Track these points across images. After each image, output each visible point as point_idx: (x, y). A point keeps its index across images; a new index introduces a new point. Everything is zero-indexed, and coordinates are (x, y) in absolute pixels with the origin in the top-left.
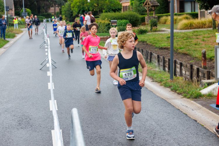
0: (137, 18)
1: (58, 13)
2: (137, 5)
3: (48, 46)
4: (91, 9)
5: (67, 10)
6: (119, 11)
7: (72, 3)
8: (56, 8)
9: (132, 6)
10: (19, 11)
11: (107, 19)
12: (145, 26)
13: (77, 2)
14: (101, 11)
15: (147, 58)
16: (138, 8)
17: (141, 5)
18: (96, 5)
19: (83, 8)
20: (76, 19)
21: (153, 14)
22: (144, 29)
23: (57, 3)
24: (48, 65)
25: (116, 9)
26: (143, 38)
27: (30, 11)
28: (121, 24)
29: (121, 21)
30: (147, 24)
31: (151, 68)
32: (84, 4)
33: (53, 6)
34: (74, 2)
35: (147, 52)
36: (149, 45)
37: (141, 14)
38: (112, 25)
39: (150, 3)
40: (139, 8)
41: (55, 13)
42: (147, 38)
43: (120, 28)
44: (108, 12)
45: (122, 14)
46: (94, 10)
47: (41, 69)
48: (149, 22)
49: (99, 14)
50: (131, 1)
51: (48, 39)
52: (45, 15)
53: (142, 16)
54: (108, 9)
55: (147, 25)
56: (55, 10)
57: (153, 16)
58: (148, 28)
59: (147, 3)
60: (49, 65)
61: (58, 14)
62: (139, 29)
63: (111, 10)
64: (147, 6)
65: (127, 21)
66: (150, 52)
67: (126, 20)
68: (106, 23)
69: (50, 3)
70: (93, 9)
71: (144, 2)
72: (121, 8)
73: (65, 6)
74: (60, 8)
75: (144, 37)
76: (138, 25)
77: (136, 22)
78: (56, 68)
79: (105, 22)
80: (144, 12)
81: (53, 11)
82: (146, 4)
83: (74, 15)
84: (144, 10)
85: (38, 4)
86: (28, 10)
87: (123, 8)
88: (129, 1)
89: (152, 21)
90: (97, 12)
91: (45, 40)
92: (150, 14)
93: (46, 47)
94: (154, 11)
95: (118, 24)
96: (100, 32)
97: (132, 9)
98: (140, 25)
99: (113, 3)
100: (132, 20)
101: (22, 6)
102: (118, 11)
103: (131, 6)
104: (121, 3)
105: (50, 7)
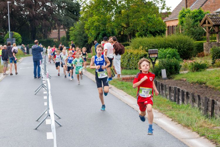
0: (189, 44)
1: (63, 38)
2: (190, 24)
3: (48, 92)
4: (116, 31)
5: (78, 34)
6: (161, 35)
7: (86, 22)
8: (61, 30)
9: (183, 25)
10: (3, 36)
11: (142, 47)
12: (204, 58)
13: (94, 21)
14: (133, 35)
15: (207, 109)
16: (192, 28)
17: (197, 25)
18: (125, 26)
19: (104, 30)
20: (92, 48)
21: (216, 39)
22: (202, 63)
23: (63, 23)
24: (48, 122)
25: (157, 32)
26: (200, 76)
27: (19, 36)
28: (164, 54)
29: (165, 51)
30: (207, 55)
31: (213, 125)
32: (105, 24)
33: (55, 27)
34: (89, 21)
35: (207, 100)
36: (210, 88)
37: (196, 38)
38: (149, 56)
39: (210, 21)
40: (193, 30)
41: (59, 39)
42: (206, 76)
43: (162, 62)
44: (143, 36)
45: (165, 40)
46: (122, 33)
47: (36, 129)
48: (210, 52)
49: (130, 40)
50: (181, 18)
51: (48, 80)
52: (44, 41)
53: (198, 42)
54: (144, 30)
55: (206, 57)
56: (59, 33)
57: (216, 42)
58: (208, 61)
59: (207, 21)
60: (51, 122)
61: (64, 41)
62: (194, 64)
63: (148, 32)
64: (207, 25)
65: (174, 50)
66: (211, 99)
67: (173, 48)
68: (140, 54)
69: (51, 23)
70: (120, 32)
71: (202, 20)
72: (165, 30)
73: (74, 27)
74: (67, 30)
75: (203, 76)
76: (191, 57)
77: (189, 52)
78: (61, 126)
79: (139, 52)
80: (202, 36)
81: (57, 36)
82: (205, 23)
83: (89, 41)
84: (202, 33)
85: (31, 25)
86: (16, 34)
87: (168, 29)
88: (178, 18)
89: (214, 50)
90: (126, 36)
91: (43, 82)
92: (211, 39)
93: (45, 93)
94: (217, 33)
95: (159, 56)
96: (130, 69)
97: (182, 30)
98: (195, 56)
99: (151, 22)
100: (183, 48)
101: (6, 29)
102: (159, 34)
103: (181, 26)
104: (165, 22)
105: (51, 30)
